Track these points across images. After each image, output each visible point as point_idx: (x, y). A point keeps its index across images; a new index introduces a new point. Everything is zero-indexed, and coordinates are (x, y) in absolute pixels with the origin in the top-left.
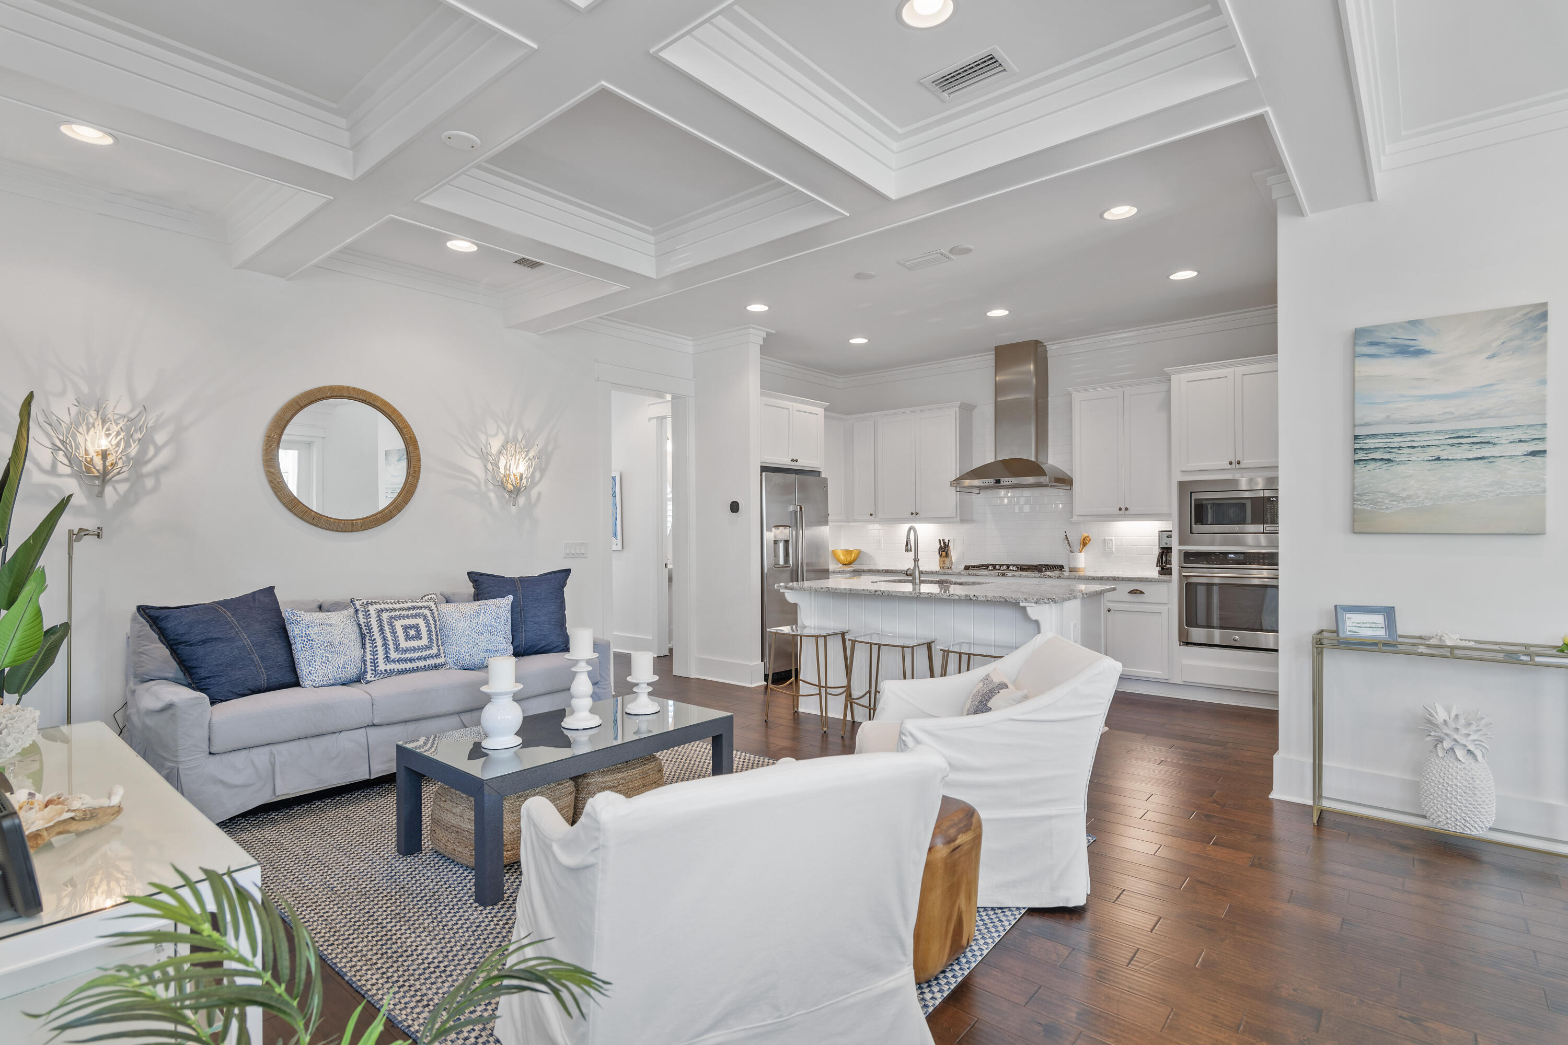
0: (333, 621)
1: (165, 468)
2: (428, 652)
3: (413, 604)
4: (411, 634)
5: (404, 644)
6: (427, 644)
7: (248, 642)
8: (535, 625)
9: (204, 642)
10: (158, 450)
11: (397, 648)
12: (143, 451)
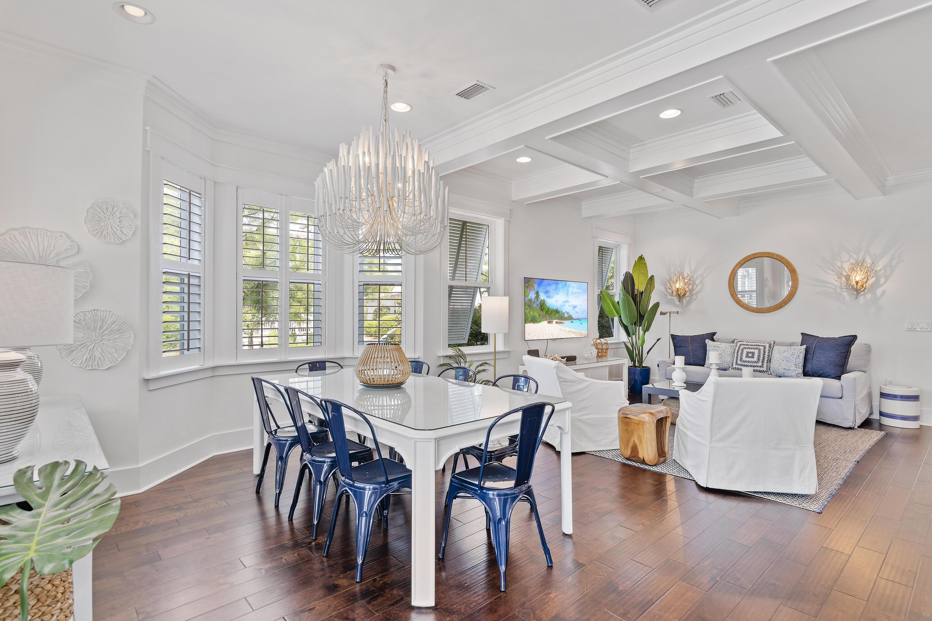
0: (721, 346)
1: (699, 292)
2: (755, 364)
3: (757, 344)
4: (749, 355)
5: (744, 358)
6: (756, 360)
7: (690, 349)
8: (817, 362)
9: (681, 346)
10: (697, 286)
11: (741, 360)
12: (693, 287)
